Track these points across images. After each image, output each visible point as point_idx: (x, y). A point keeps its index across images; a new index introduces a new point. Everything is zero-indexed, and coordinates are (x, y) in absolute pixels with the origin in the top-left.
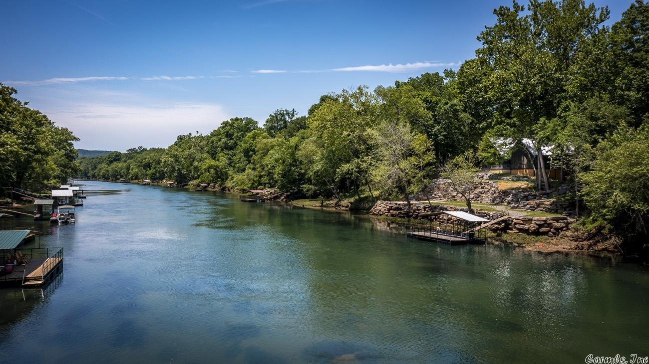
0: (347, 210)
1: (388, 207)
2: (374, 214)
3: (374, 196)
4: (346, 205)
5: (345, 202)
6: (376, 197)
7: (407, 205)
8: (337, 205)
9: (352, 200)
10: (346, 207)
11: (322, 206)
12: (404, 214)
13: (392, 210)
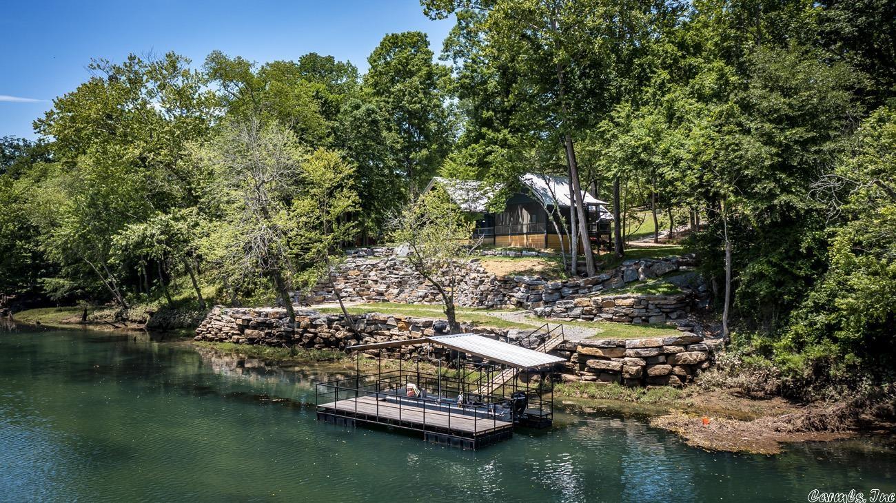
0: (141, 330)
1: (239, 322)
2: (205, 338)
3: (204, 297)
4: (139, 319)
5: (139, 312)
6: (208, 300)
7: (286, 315)
8: (121, 318)
9: (154, 307)
10: (140, 322)
11: (84, 321)
12: (280, 337)
13: (248, 327)
